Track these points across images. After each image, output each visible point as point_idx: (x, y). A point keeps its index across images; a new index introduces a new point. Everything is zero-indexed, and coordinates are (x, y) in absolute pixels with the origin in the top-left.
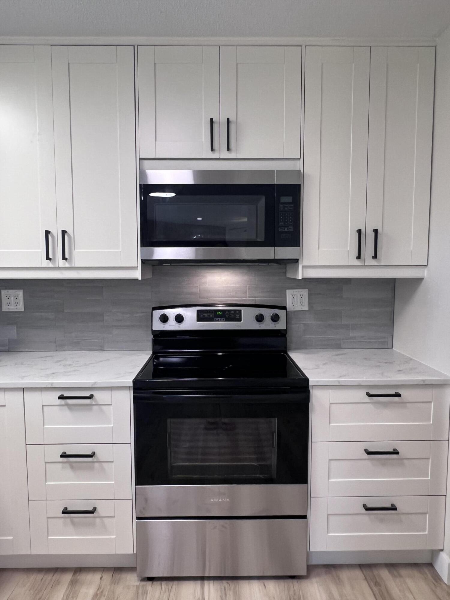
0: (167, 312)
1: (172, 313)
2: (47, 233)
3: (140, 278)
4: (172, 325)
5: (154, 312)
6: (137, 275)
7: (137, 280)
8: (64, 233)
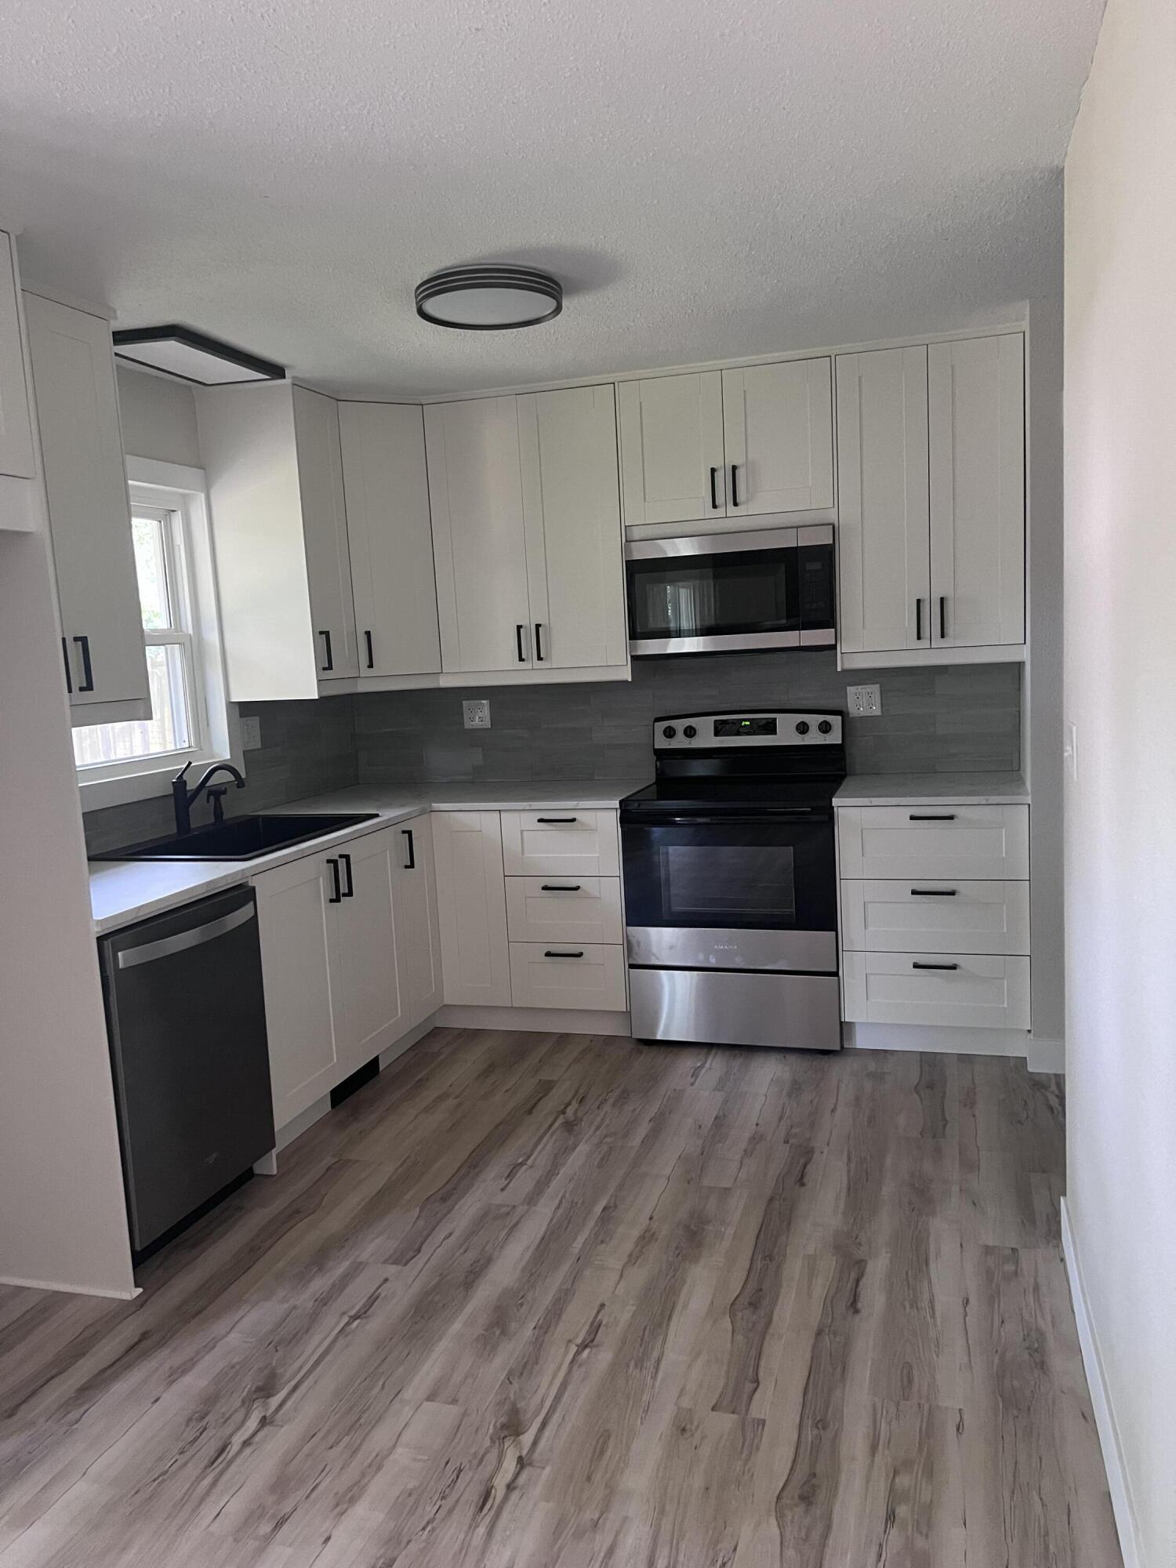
0: (673, 723)
1: (680, 725)
2: (519, 627)
3: (630, 680)
4: (680, 742)
5: (656, 724)
6: (627, 675)
7: (627, 681)
8: (538, 626)
